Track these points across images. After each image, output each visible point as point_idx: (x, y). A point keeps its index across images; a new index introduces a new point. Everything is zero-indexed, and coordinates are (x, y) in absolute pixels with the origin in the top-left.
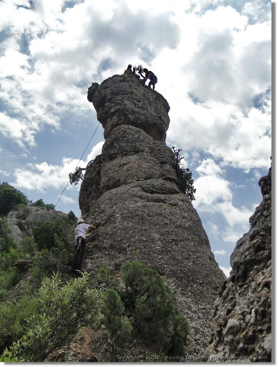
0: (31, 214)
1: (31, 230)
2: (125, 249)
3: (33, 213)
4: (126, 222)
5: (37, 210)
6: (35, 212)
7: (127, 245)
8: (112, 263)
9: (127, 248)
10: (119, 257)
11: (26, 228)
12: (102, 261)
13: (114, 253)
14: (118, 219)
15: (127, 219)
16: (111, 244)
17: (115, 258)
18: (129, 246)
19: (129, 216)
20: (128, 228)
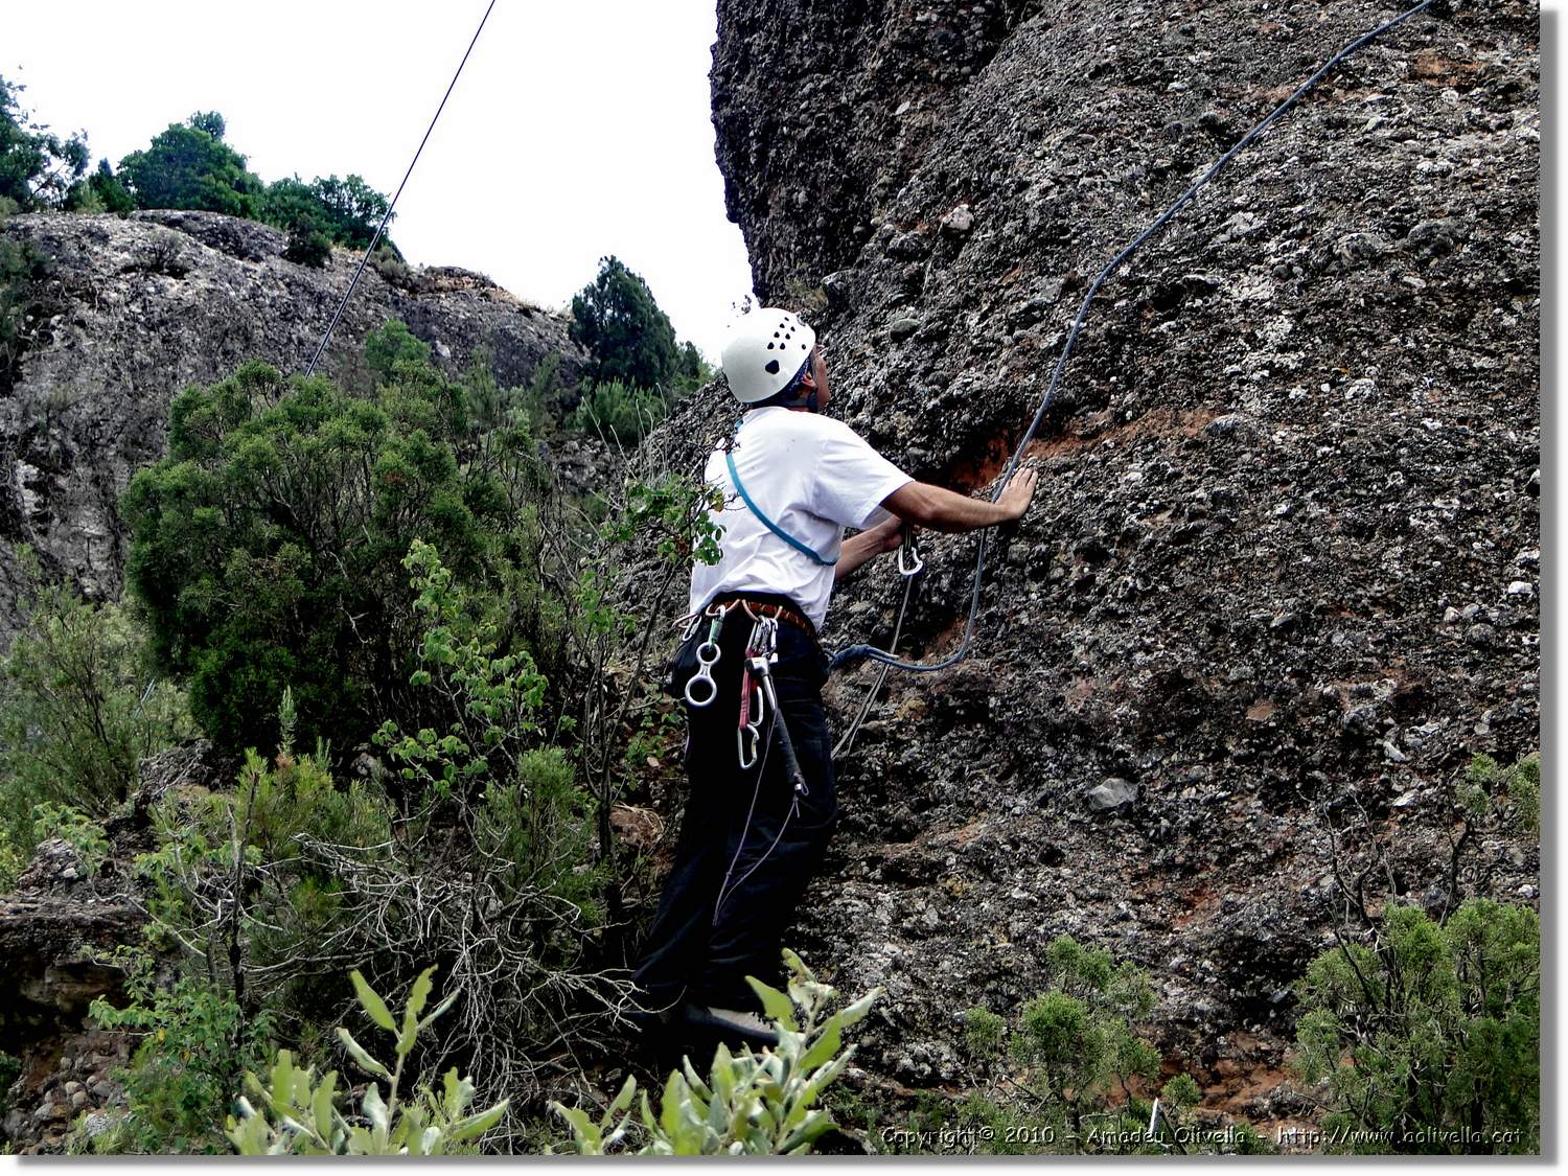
0: (84, 311)
1: (93, 530)
2: (1357, 745)
3: (104, 306)
4: (1365, 384)
5: (162, 263)
6: (137, 295)
7: (1384, 692)
8: (1192, 928)
9: (1384, 728)
10: (1283, 853)
11: (29, 500)
12: (1047, 903)
13: (1213, 802)
14: (1255, 343)
15: (1375, 341)
16: (1172, 683)
17: (1222, 862)
18: (1409, 706)
19: (1405, 300)
20: (1390, 463)
